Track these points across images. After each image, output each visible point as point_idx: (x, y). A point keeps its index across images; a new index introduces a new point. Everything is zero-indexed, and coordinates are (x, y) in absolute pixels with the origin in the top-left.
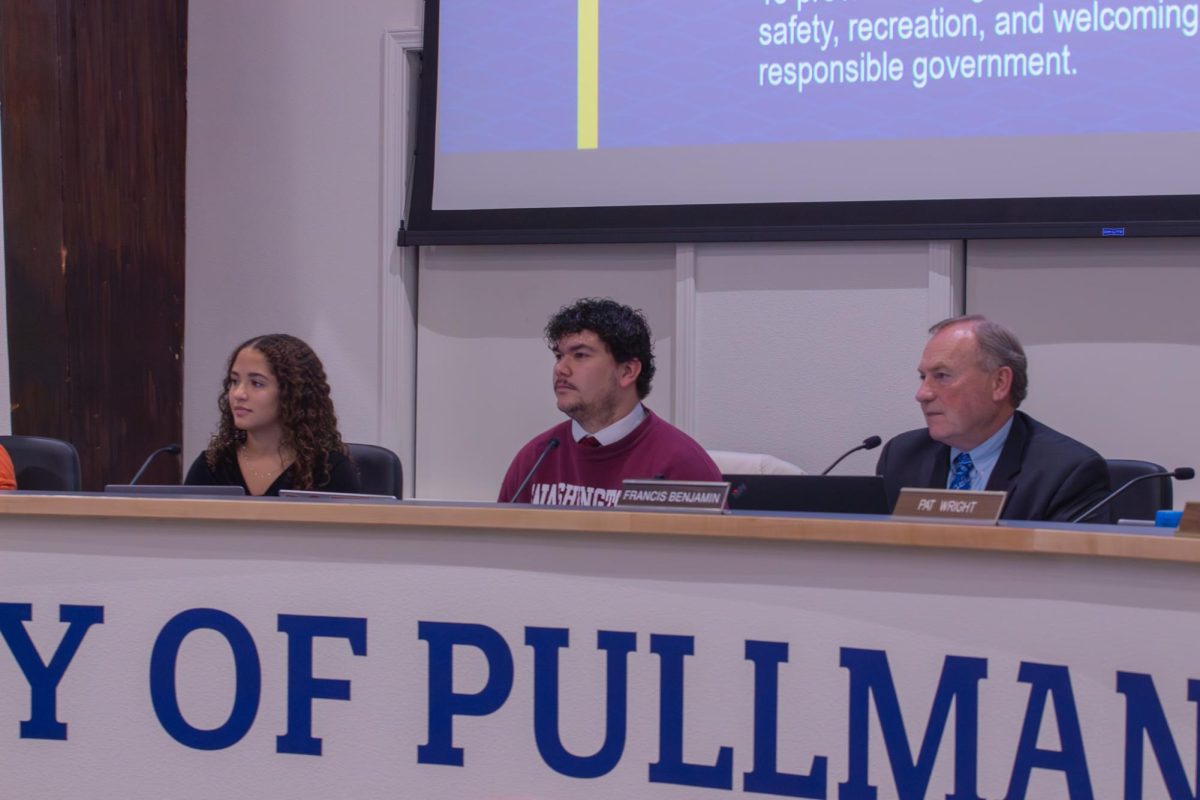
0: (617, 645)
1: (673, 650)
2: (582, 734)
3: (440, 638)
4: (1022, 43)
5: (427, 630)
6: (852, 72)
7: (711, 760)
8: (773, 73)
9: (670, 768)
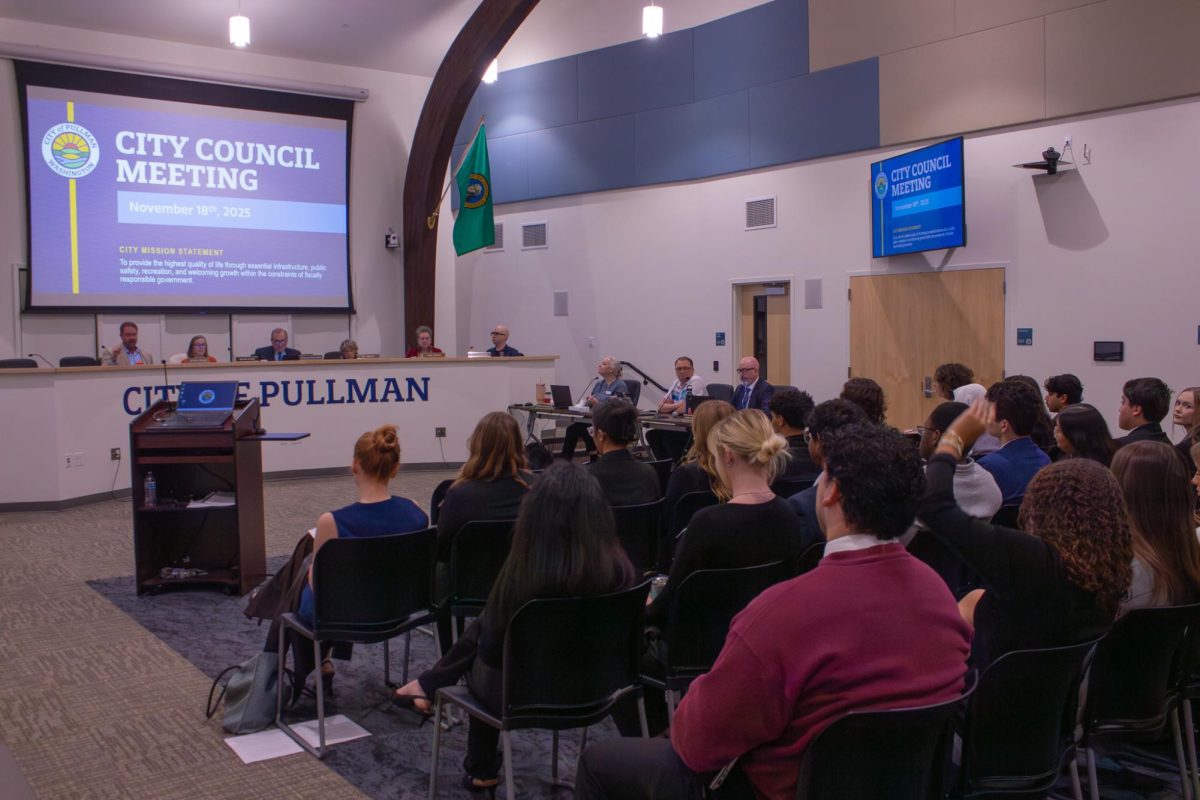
0: (299, 383)
1: (311, 383)
2: (293, 397)
3: (264, 385)
4: (181, 276)
5: (261, 383)
6: (143, 280)
7: (319, 399)
8: (124, 279)
9: (311, 401)
